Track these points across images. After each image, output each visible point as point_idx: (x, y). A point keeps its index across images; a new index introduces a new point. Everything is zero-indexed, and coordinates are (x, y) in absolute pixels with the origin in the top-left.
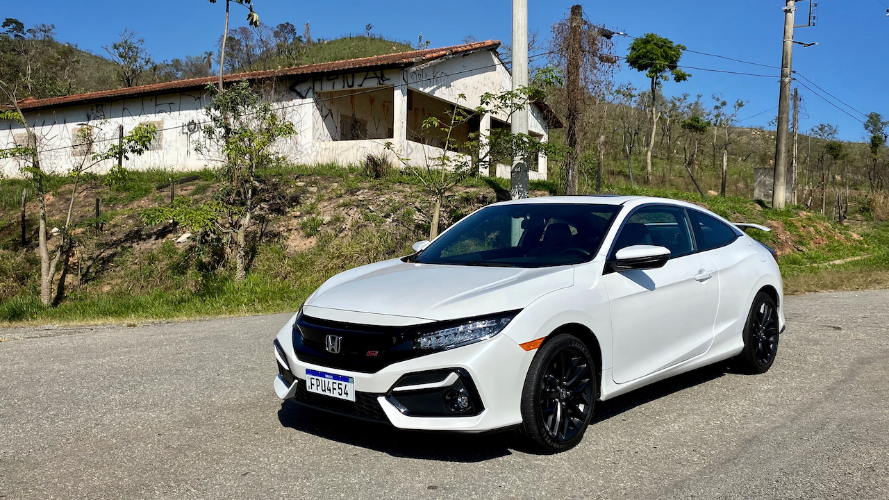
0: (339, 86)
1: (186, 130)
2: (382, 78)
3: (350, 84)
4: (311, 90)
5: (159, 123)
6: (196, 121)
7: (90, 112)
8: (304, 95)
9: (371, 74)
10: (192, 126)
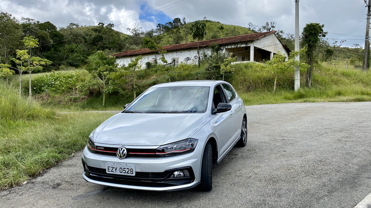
0: (233, 47)
1: (186, 60)
2: (247, 44)
3: (237, 46)
4: (224, 48)
5: (178, 58)
6: (189, 57)
7: (156, 55)
8: (222, 49)
9: (243, 43)
10: (188, 59)
